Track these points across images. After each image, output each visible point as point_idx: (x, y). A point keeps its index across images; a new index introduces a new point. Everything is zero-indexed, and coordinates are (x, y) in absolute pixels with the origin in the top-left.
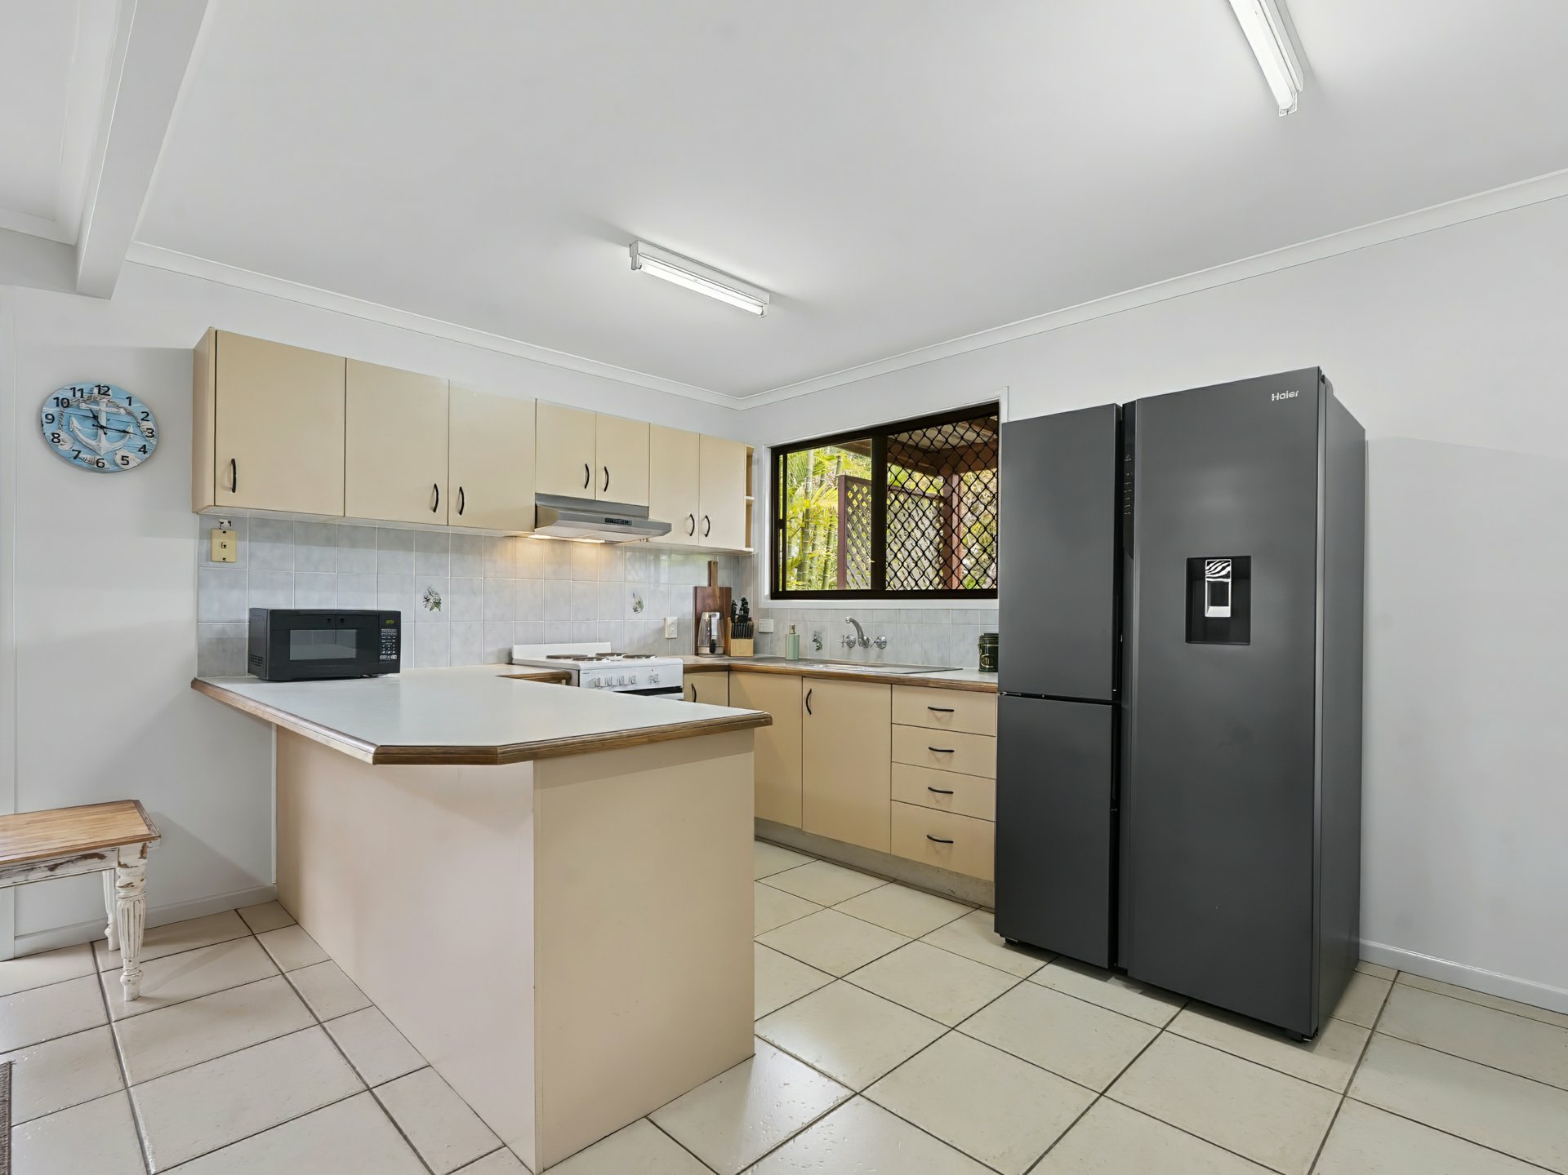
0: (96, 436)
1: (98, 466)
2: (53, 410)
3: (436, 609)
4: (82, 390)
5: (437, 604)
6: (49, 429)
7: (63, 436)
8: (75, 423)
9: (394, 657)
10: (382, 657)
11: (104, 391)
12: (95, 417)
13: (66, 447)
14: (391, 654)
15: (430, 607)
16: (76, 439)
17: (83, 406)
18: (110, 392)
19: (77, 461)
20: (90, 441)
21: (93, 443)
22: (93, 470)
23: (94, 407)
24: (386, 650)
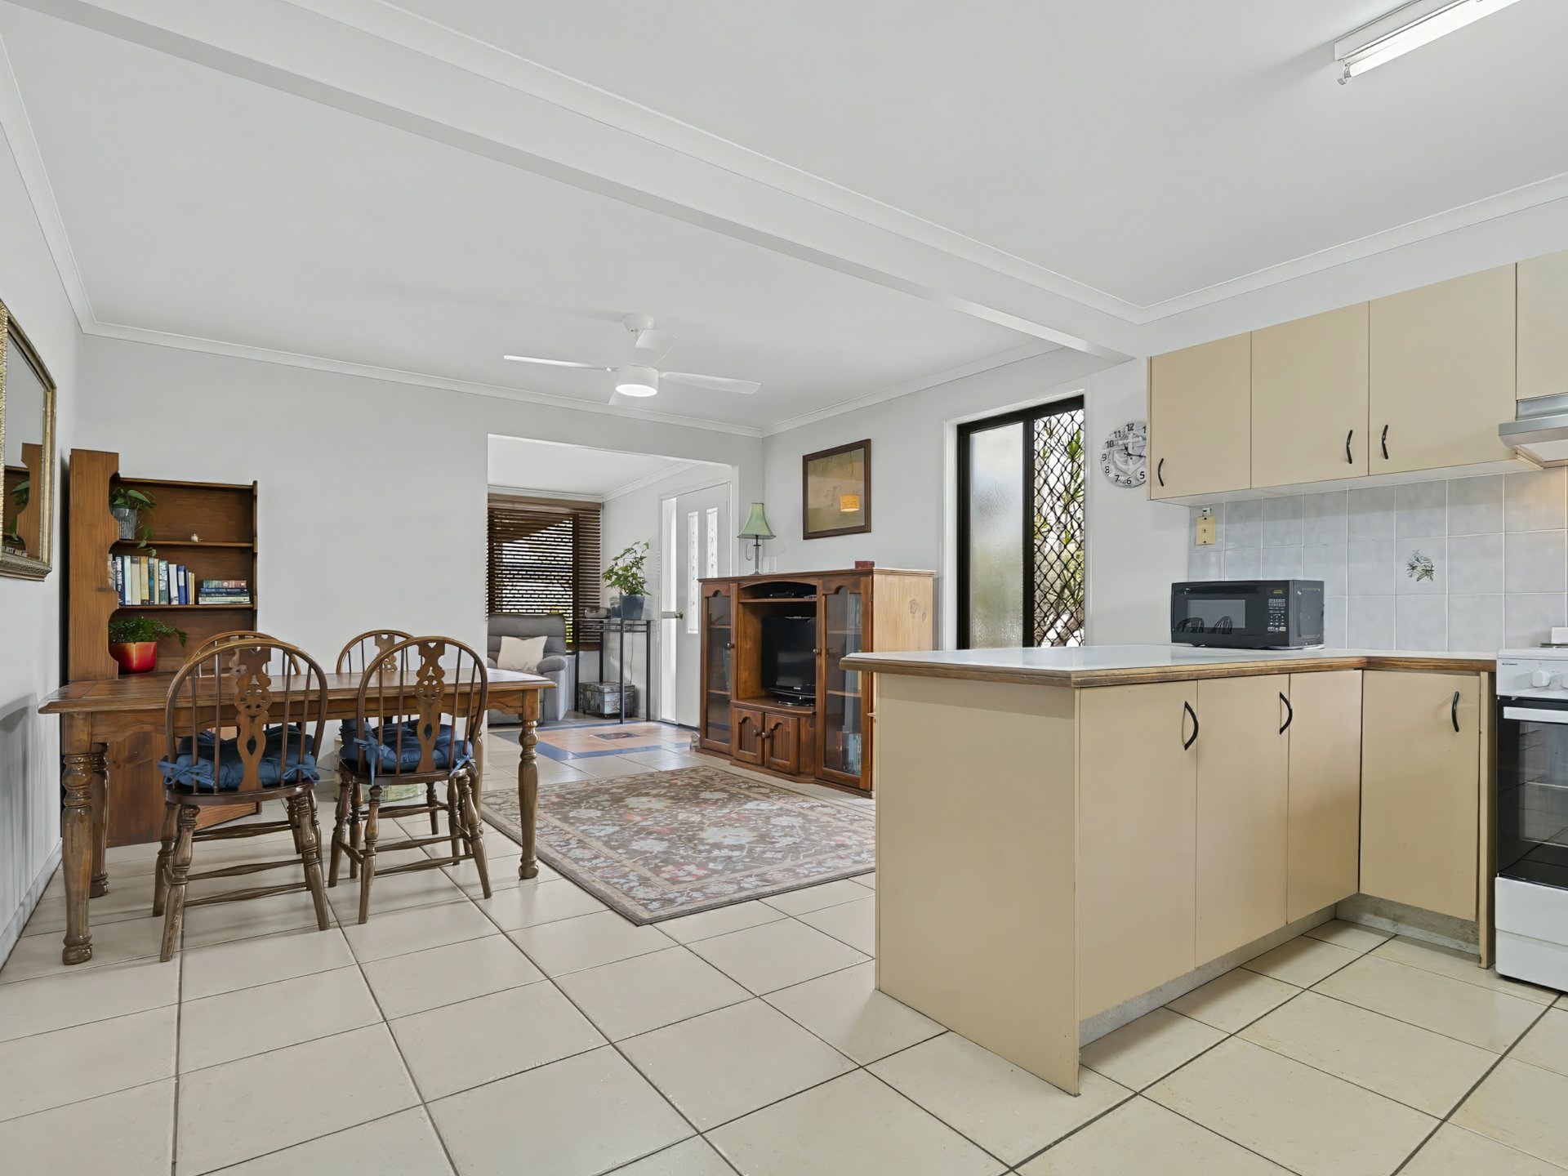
0: (1126, 461)
1: (1128, 483)
2: (1106, 451)
3: (1426, 579)
4: (1119, 432)
5: (1428, 572)
6: (1105, 463)
7: (1112, 467)
8: (1116, 456)
9: (1283, 629)
10: (1270, 629)
11: (1130, 427)
12: (1126, 449)
13: (1112, 475)
14: (1278, 627)
15: (1417, 576)
16: (1117, 467)
17: (1120, 442)
18: (1134, 428)
19: (1119, 482)
20: (1121, 466)
21: (1125, 467)
22: (1126, 487)
23: (1125, 441)
24: (1273, 622)
